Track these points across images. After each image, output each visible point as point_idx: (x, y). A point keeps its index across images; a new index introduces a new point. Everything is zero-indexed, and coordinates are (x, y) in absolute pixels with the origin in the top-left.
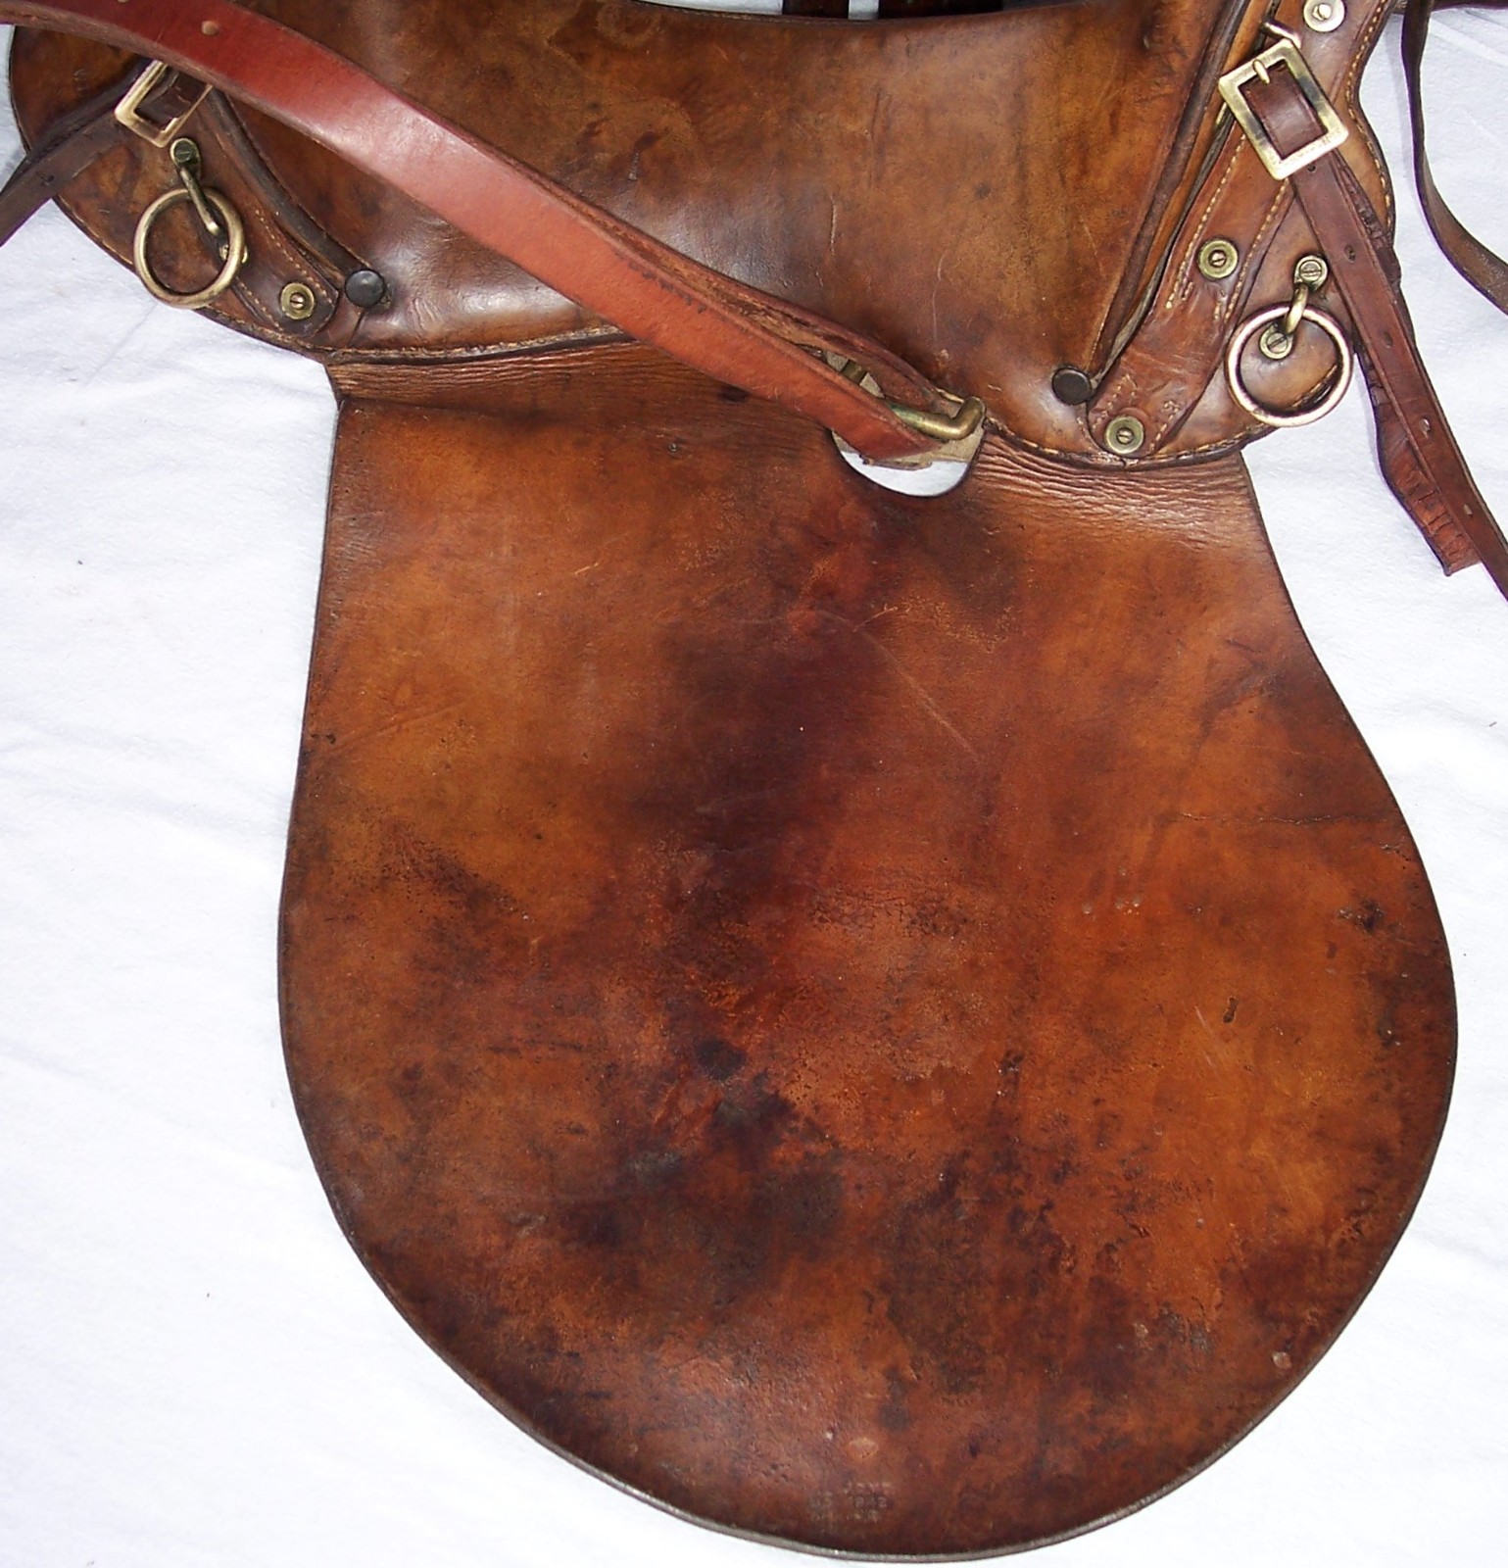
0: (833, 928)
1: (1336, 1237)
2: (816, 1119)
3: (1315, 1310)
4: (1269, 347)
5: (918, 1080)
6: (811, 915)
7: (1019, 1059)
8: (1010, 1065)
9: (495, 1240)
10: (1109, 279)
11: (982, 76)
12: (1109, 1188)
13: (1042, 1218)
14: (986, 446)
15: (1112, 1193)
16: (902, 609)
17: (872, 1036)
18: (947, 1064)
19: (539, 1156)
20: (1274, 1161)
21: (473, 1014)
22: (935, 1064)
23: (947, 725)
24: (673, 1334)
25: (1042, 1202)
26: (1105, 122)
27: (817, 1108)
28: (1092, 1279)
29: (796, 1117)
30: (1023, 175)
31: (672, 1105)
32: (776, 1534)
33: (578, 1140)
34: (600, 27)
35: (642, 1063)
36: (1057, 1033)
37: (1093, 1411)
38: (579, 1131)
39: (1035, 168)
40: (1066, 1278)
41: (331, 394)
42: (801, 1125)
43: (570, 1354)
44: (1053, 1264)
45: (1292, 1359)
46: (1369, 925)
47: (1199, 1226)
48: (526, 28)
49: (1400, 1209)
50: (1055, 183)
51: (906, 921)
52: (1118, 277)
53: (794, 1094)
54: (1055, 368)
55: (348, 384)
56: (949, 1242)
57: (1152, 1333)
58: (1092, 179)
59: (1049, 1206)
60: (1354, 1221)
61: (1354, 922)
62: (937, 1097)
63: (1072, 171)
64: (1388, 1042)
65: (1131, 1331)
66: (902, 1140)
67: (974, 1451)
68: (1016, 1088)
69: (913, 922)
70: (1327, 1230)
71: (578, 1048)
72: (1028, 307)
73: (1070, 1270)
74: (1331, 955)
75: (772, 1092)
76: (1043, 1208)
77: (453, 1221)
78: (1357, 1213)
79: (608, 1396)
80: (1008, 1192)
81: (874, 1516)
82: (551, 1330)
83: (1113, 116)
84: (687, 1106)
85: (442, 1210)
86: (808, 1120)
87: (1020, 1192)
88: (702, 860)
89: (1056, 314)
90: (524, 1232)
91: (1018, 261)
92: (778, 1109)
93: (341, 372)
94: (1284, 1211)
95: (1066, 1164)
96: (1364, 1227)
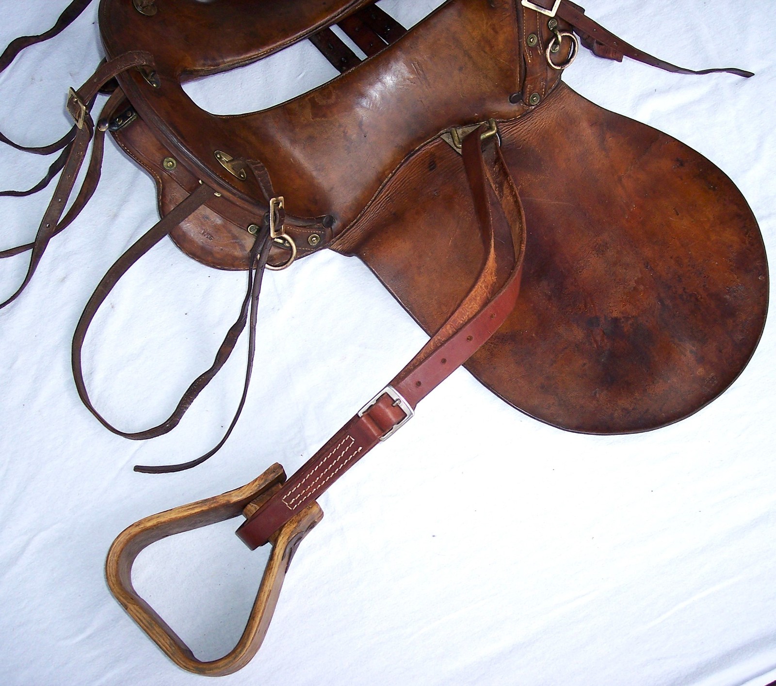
0: (585, 271)
1: (747, 242)
2: (624, 316)
3: (758, 262)
4: (554, 50)
5: (634, 288)
6: (577, 273)
7: (648, 263)
8: (647, 266)
9: (594, 402)
10: (516, 68)
11: (439, 40)
12: (692, 274)
13: (685, 292)
14: (499, 127)
15: (693, 274)
16: (522, 185)
17: (616, 287)
18: (636, 278)
19: (583, 377)
20: (719, 237)
21: (539, 362)
22: (634, 281)
23: (557, 202)
24: (647, 386)
25: (682, 289)
26: (492, 32)
27: (622, 313)
28: (707, 296)
29: (621, 319)
30: (470, 57)
31: (596, 341)
32: (704, 404)
33: (586, 367)
34: (320, 103)
35: (581, 338)
36: (649, 250)
37: (734, 322)
38: (585, 364)
39: (473, 54)
40: (702, 300)
41: (337, 254)
42: (623, 320)
43: (633, 409)
44: (697, 299)
45: (763, 276)
46: (682, 165)
47: (717, 265)
48: (304, 120)
49: (755, 225)
50: (483, 54)
51: (596, 255)
52: (518, 66)
53: (615, 314)
54: (509, 97)
55: (340, 248)
56: (674, 315)
57: (730, 295)
58: (496, 47)
59: (684, 289)
60: (747, 236)
61: (678, 167)
62: (642, 287)
63: (487, 49)
64: (714, 189)
65: (726, 299)
66: (645, 303)
67: (720, 351)
68: (654, 270)
69: (598, 254)
70: (744, 243)
71: (566, 348)
72: (493, 88)
73: (701, 298)
74: (682, 179)
75: (611, 319)
76: (684, 290)
77: (582, 407)
78: (747, 234)
79: (648, 410)
80: (674, 293)
81: (716, 382)
82: (624, 409)
83: (493, 29)
84: (598, 338)
85: (578, 407)
86: (623, 317)
87: (677, 291)
88: (544, 283)
89: (502, 85)
90: (598, 395)
91: (483, 79)
92: (616, 320)
93: (334, 246)
94: (731, 246)
95: (679, 276)
96: (751, 235)
